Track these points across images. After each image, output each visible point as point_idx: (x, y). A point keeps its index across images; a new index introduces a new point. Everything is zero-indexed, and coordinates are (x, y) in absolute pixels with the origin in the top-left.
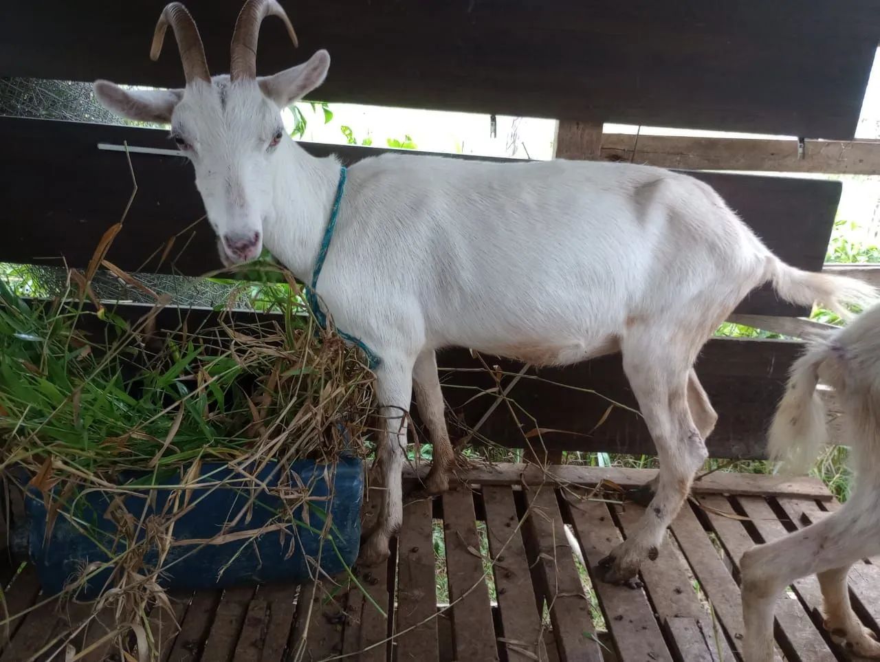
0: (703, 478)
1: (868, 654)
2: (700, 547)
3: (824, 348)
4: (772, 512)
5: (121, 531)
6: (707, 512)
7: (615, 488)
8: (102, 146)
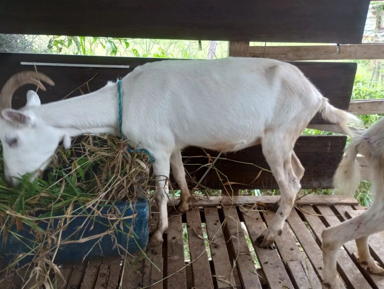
0: (301, 198)
1: (377, 272)
2: (301, 229)
3: (360, 139)
4: (332, 211)
5: (37, 239)
6: (303, 213)
7: (263, 205)
8: (22, 63)
